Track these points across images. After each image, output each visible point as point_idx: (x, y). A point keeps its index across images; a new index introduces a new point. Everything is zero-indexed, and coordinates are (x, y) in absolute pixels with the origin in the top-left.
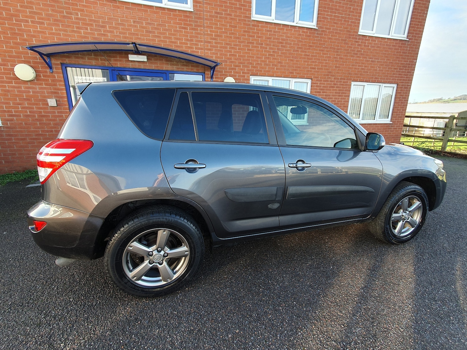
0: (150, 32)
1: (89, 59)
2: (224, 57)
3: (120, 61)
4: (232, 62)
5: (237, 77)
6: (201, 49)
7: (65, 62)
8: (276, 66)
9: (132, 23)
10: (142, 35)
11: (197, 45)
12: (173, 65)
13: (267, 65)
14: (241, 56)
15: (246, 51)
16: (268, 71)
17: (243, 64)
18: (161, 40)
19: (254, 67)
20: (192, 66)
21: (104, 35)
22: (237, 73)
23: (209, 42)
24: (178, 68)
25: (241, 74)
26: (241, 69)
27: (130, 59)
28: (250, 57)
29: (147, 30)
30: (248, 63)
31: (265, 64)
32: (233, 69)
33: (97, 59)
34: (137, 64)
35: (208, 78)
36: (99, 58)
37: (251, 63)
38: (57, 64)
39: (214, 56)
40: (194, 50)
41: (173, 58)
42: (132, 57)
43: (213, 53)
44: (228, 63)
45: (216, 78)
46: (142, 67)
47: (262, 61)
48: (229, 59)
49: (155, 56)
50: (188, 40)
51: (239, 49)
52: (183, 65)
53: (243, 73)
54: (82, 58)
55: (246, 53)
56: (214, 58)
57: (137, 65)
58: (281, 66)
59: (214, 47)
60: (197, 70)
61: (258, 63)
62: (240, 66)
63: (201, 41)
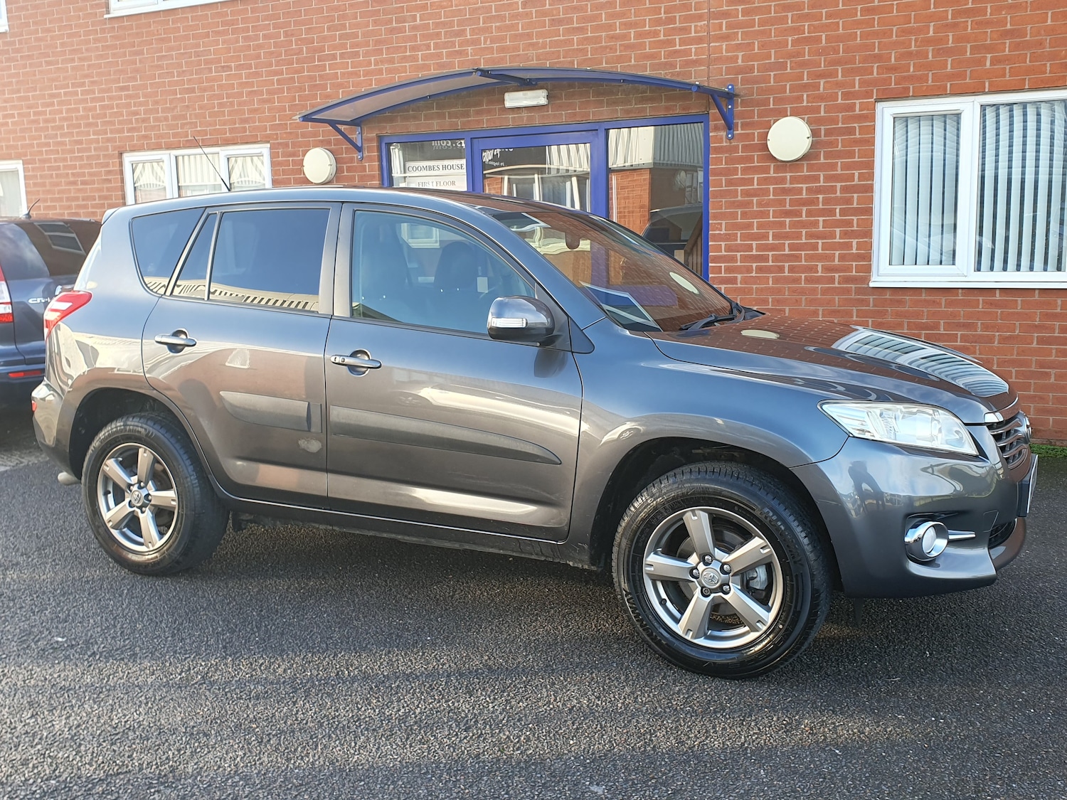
0: (560, 22)
1: (427, 118)
2: (773, 51)
3: (489, 112)
4: (803, 64)
5: (822, 114)
6: (699, 40)
7: (384, 133)
8: (990, 49)
9: (520, 10)
10: (540, 35)
11: (686, 30)
12: (615, 103)
13: (949, 52)
14: (839, 39)
15: (859, 17)
16: (951, 77)
17: (846, 63)
18: (587, 38)
19: (893, 69)
20: (669, 99)
21: (460, 53)
22: (822, 98)
23: (725, 15)
24: (628, 112)
25: (840, 101)
26: (839, 85)
27: (508, 104)
28: (876, 34)
29: (553, 20)
30: (865, 60)
31: (937, 53)
32: (805, 87)
33: (442, 116)
34: (525, 114)
35: (717, 128)
36: (446, 111)
37: (878, 58)
38: (370, 140)
39: (740, 54)
40: (678, 47)
41: (614, 84)
42: (514, 99)
43: (739, 47)
44: (789, 70)
45: (744, 126)
46: (537, 123)
47: (928, 42)
48: (791, 55)
49: (570, 86)
50: (658, 22)
51: (829, 16)
52: (643, 100)
53: (846, 96)
54: (415, 118)
55: (859, 24)
56: (740, 61)
57: (525, 119)
58: (1016, 46)
59: (740, 25)
60: (684, 109)
61: (911, 53)
62: (833, 74)
63: (700, 18)
